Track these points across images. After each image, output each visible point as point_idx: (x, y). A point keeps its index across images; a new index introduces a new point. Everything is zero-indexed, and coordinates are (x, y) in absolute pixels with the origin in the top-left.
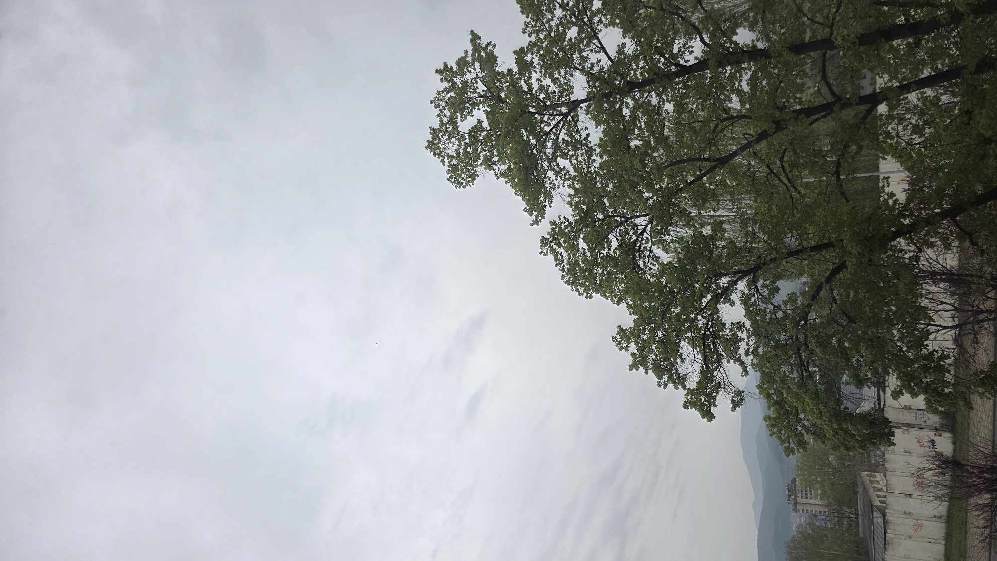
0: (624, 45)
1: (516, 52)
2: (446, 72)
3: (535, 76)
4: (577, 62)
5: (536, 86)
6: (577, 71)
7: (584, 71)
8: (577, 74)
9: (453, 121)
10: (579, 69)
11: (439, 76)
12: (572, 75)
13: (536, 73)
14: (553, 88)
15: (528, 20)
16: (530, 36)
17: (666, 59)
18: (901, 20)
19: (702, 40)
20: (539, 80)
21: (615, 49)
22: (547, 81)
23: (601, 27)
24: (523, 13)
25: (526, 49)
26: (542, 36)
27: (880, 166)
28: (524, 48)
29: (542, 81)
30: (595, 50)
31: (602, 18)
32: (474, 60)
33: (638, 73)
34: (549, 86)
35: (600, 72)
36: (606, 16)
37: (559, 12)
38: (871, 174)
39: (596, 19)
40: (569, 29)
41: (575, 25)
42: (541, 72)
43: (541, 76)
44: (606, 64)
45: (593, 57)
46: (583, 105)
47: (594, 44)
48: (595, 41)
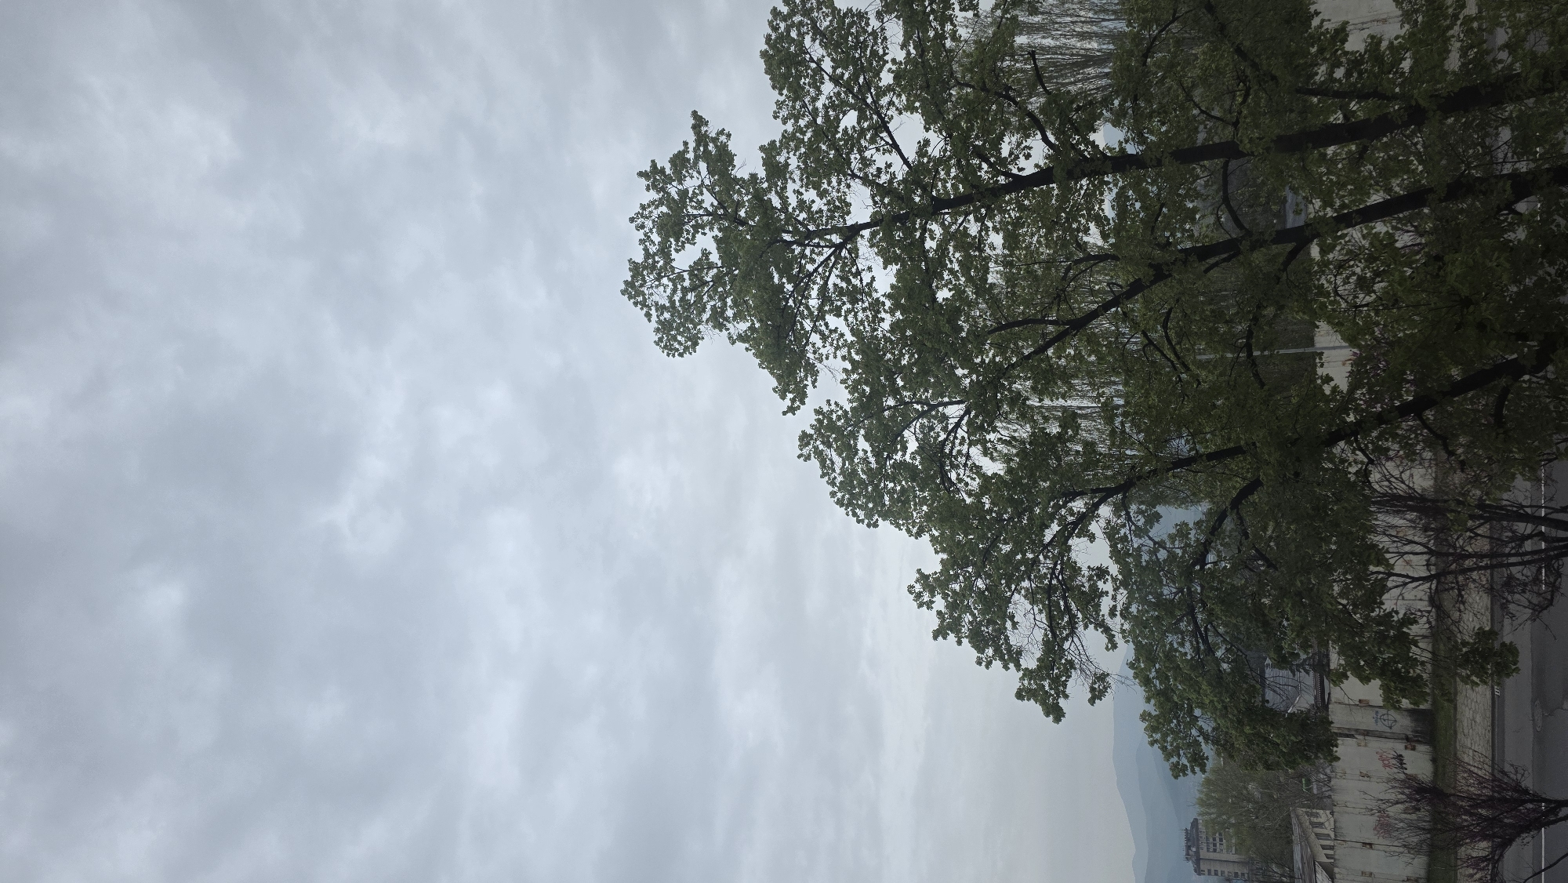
0: (927, 142)
1: (762, 148)
2: (654, 176)
3: (791, 186)
4: (855, 164)
5: (793, 201)
6: (857, 180)
7: (866, 181)
8: (856, 185)
9: (664, 252)
10: (859, 177)
11: (643, 182)
12: (849, 186)
13: (794, 181)
14: (819, 204)
15: (782, 98)
16: (785, 123)
17: (990, 165)
18: (1338, 118)
19: (1045, 139)
20: (798, 193)
21: (915, 148)
22: (810, 195)
23: (892, 112)
24: (774, 87)
25: (778, 144)
26: (802, 123)
27: (1315, 338)
28: (775, 141)
29: (802, 194)
30: (884, 150)
31: (894, 99)
32: (697, 158)
33: (949, 185)
34: (813, 201)
35: (891, 182)
36: (899, 96)
37: (828, 88)
38: (1301, 350)
39: (884, 101)
40: (845, 114)
41: (853, 107)
42: (801, 180)
43: (802, 187)
44: (900, 170)
45: (880, 160)
46: (866, 233)
47: (882, 138)
48: (884, 135)
